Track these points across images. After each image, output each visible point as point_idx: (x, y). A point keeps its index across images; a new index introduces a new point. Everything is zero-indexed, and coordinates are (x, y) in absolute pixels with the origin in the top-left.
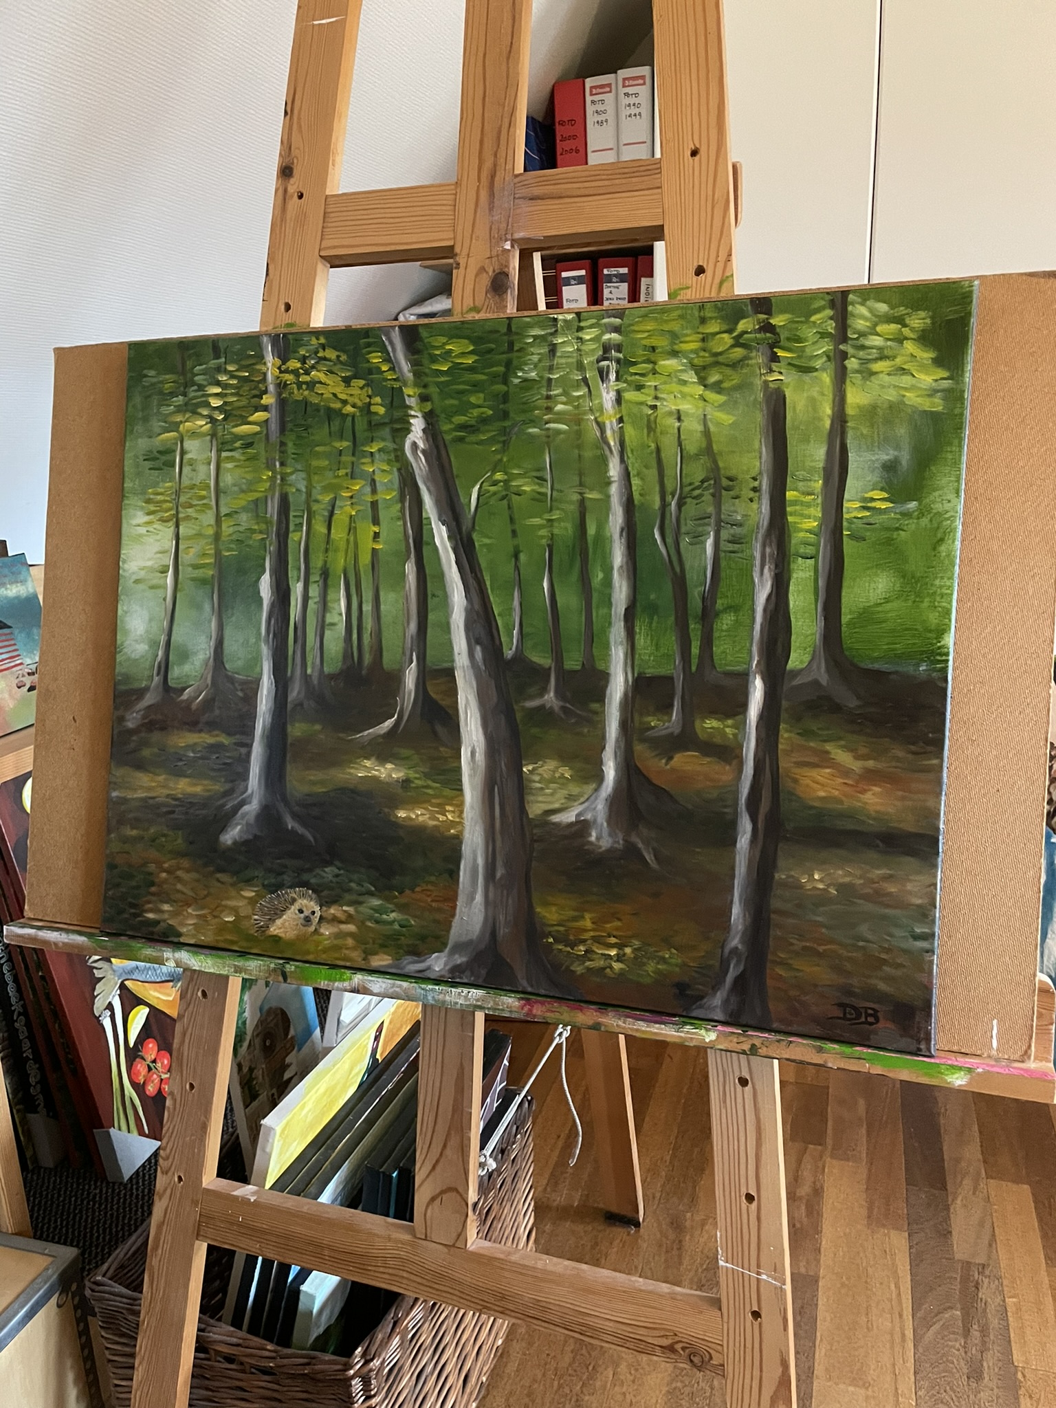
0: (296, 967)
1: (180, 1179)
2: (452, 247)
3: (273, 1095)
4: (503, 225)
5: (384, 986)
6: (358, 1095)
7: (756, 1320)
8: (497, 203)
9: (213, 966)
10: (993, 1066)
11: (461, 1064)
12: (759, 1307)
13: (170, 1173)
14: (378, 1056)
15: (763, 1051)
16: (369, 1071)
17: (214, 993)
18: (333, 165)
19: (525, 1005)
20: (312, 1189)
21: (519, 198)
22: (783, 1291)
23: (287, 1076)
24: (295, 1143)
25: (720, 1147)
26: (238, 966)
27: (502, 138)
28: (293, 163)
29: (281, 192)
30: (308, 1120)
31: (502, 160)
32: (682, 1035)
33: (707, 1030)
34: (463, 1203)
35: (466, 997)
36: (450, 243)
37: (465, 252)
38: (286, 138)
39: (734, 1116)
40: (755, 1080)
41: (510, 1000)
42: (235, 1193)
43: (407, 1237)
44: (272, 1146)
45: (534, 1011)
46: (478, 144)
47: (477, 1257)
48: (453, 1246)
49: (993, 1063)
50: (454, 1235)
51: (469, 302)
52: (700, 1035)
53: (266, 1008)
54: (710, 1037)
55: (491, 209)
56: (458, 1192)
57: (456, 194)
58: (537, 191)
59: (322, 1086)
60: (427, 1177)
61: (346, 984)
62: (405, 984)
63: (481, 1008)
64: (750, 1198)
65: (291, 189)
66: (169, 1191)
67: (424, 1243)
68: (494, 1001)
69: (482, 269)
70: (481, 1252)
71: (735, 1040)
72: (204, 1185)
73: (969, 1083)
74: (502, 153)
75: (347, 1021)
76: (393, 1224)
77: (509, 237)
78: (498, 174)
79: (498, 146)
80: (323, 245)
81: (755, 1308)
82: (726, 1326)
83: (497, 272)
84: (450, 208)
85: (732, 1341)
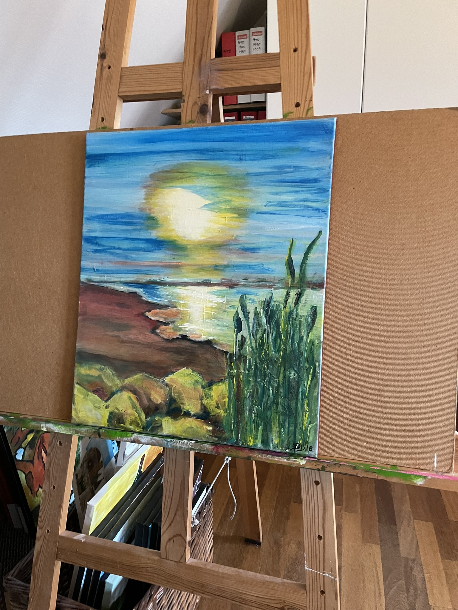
0: (105, 430)
1: (48, 531)
2: (181, 92)
3: (92, 488)
4: (205, 83)
5: (147, 439)
6: (133, 488)
7: (322, 594)
8: (202, 72)
9: (65, 430)
10: (435, 475)
11: (184, 475)
12: (324, 589)
13: (44, 528)
14: (142, 470)
15: (327, 469)
16: (138, 477)
17: (65, 442)
18: (125, 53)
19: (215, 448)
20: (111, 534)
21: (214, 70)
22: (335, 581)
23: (99, 479)
24: (103, 512)
25: (306, 514)
26: (77, 430)
27: (205, 41)
28: (106, 52)
29: (100, 65)
30: (110, 501)
31: (205, 52)
32: (289, 461)
33: (301, 459)
34: (184, 541)
35: (187, 444)
36: (180, 90)
37: (187, 95)
38: (102, 40)
39: (313, 499)
40: (323, 482)
41: (208, 446)
42: (75, 538)
43: (156, 558)
44: (93, 514)
45: (219, 451)
46: (194, 45)
47: (190, 567)
48: (179, 562)
49: (435, 473)
50: (180, 557)
51: (189, 118)
52: (298, 462)
53: (89, 448)
54: (303, 462)
55: (200, 74)
56: (181, 536)
57: (183, 68)
58: (222, 67)
59: (116, 485)
60: (167, 529)
61: (129, 439)
62: (157, 439)
63: (193, 449)
64: (320, 538)
65: (105, 64)
66: (43, 537)
67: (166, 561)
68: (200, 446)
69: (195, 103)
70: (193, 564)
71: (315, 464)
72: (59, 534)
73: (424, 484)
74: (205, 49)
75: (128, 455)
76: (151, 552)
77: (208, 88)
78: (203, 58)
79: (203, 46)
80: (120, 91)
81: (322, 589)
82: (308, 598)
83: (202, 104)
84: (180, 74)
85: (311, 604)
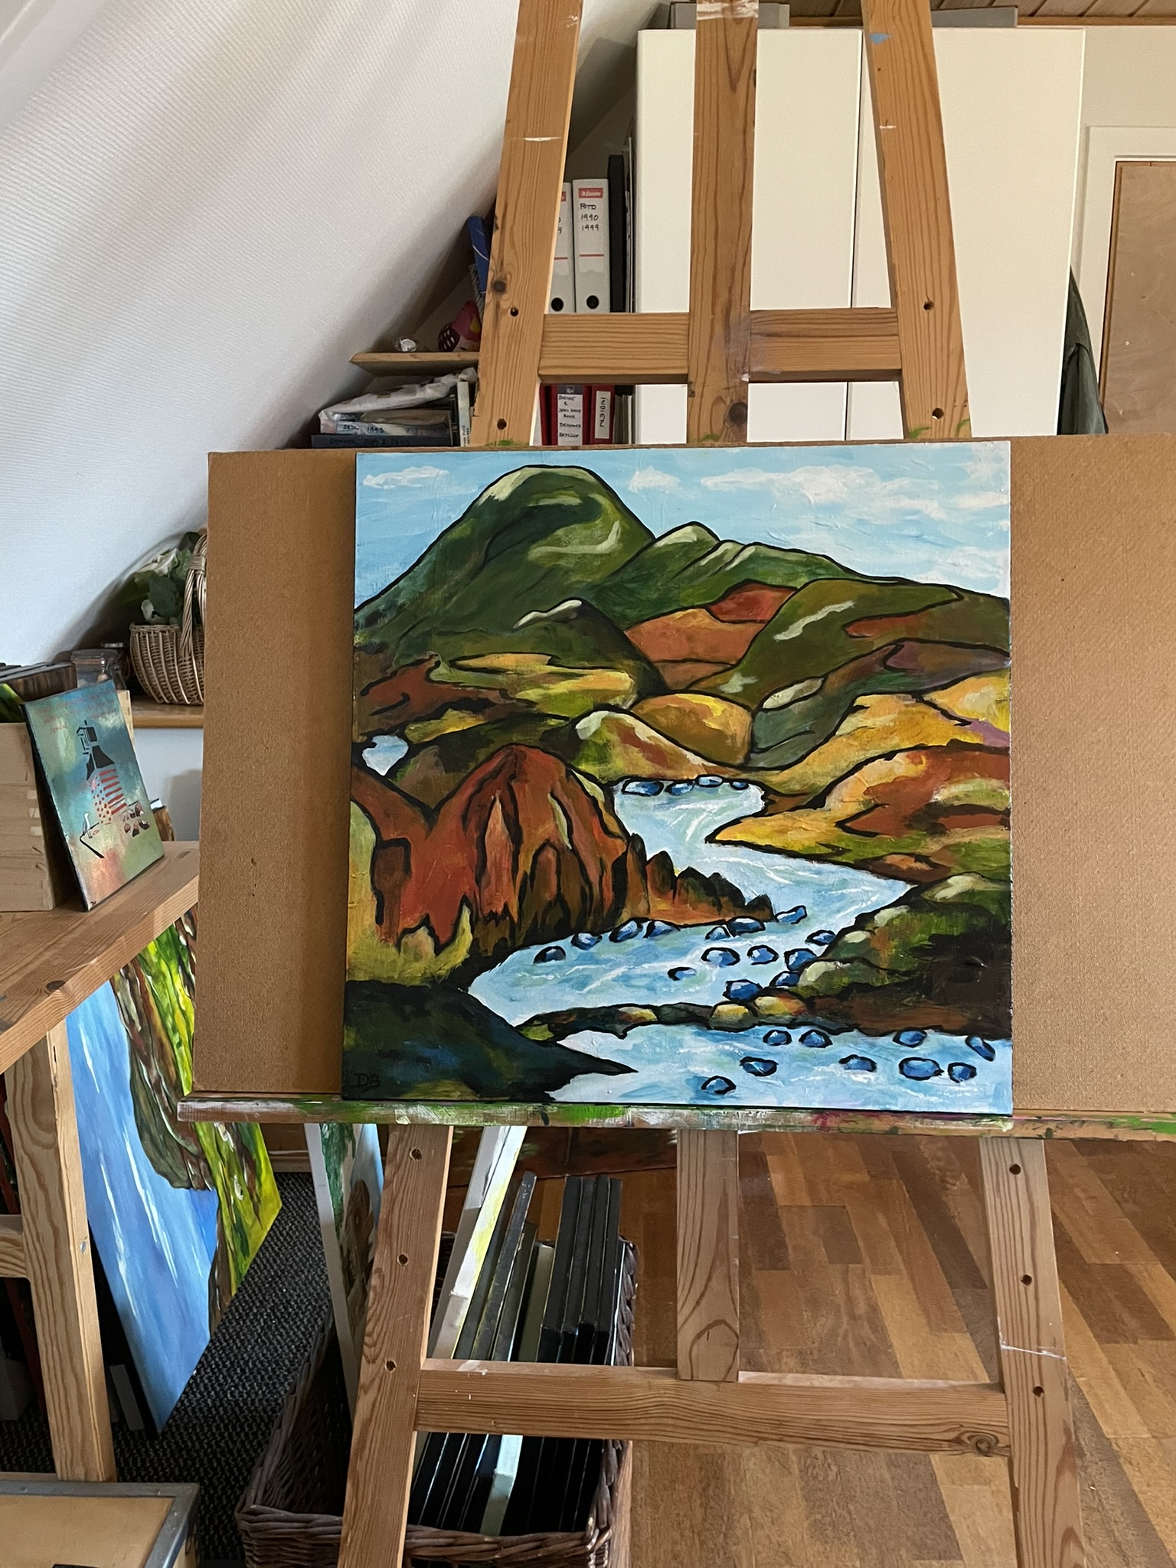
0: (559, 1107)
1: (391, 1365)
2: (687, 375)
4: (740, 359)
5: (662, 1116)
7: (1039, 1395)
8: (732, 336)
9: (457, 1117)
11: (725, 1190)
12: (1041, 1383)
13: (379, 1361)
15: (1057, 1133)
17: (430, 1151)
19: (818, 1119)
21: (756, 334)
22: (1063, 1363)
26: (489, 1114)
27: (736, 275)
28: (506, 278)
29: (492, 307)
31: (738, 297)
32: (979, 1128)
33: (1004, 1121)
34: (733, 1334)
35: (754, 1118)
36: (685, 371)
37: (700, 381)
40: (1027, 1169)
41: (803, 1116)
42: (461, 1369)
43: (670, 1382)
45: (829, 1124)
46: (711, 280)
48: (724, 1381)
50: (724, 1369)
51: (706, 430)
52: (997, 1126)
54: (1008, 1125)
55: (727, 339)
56: (726, 1324)
57: (689, 324)
58: (773, 328)
60: (690, 1315)
61: (619, 1120)
62: (686, 1112)
65: (504, 305)
66: (377, 1381)
67: (690, 1384)
68: (785, 1118)
69: (720, 399)
70: (755, 1382)
71: (1030, 1126)
72: (422, 1368)
74: (737, 290)
77: (748, 369)
78: (733, 308)
79: (733, 283)
80: (541, 365)
81: (1038, 1384)
82: (1010, 1407)
83: (735, 402)
84: (686, 338)
85: (1016, 1420)
